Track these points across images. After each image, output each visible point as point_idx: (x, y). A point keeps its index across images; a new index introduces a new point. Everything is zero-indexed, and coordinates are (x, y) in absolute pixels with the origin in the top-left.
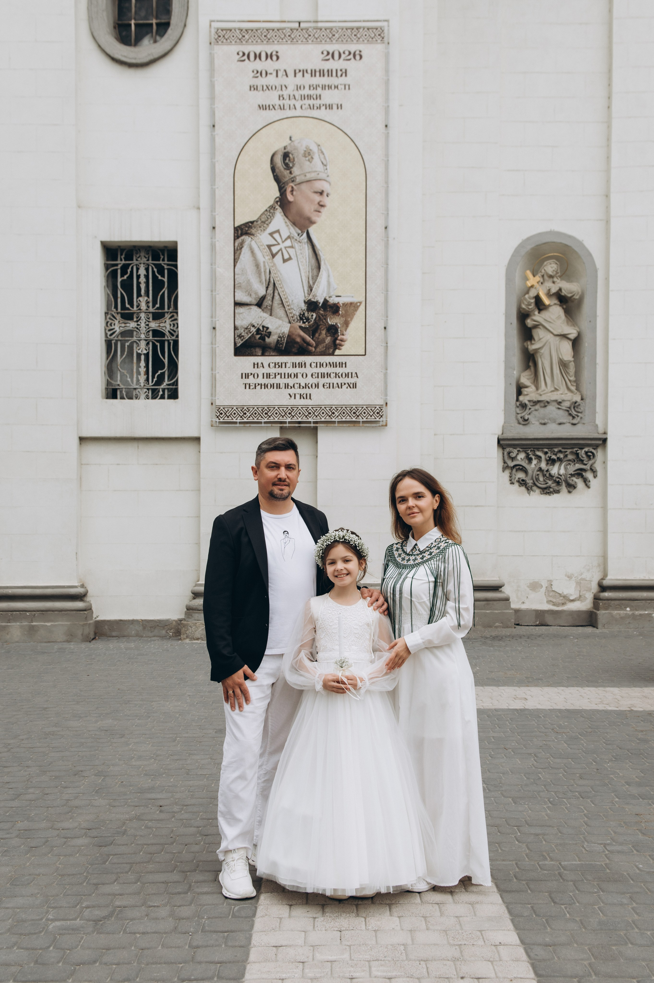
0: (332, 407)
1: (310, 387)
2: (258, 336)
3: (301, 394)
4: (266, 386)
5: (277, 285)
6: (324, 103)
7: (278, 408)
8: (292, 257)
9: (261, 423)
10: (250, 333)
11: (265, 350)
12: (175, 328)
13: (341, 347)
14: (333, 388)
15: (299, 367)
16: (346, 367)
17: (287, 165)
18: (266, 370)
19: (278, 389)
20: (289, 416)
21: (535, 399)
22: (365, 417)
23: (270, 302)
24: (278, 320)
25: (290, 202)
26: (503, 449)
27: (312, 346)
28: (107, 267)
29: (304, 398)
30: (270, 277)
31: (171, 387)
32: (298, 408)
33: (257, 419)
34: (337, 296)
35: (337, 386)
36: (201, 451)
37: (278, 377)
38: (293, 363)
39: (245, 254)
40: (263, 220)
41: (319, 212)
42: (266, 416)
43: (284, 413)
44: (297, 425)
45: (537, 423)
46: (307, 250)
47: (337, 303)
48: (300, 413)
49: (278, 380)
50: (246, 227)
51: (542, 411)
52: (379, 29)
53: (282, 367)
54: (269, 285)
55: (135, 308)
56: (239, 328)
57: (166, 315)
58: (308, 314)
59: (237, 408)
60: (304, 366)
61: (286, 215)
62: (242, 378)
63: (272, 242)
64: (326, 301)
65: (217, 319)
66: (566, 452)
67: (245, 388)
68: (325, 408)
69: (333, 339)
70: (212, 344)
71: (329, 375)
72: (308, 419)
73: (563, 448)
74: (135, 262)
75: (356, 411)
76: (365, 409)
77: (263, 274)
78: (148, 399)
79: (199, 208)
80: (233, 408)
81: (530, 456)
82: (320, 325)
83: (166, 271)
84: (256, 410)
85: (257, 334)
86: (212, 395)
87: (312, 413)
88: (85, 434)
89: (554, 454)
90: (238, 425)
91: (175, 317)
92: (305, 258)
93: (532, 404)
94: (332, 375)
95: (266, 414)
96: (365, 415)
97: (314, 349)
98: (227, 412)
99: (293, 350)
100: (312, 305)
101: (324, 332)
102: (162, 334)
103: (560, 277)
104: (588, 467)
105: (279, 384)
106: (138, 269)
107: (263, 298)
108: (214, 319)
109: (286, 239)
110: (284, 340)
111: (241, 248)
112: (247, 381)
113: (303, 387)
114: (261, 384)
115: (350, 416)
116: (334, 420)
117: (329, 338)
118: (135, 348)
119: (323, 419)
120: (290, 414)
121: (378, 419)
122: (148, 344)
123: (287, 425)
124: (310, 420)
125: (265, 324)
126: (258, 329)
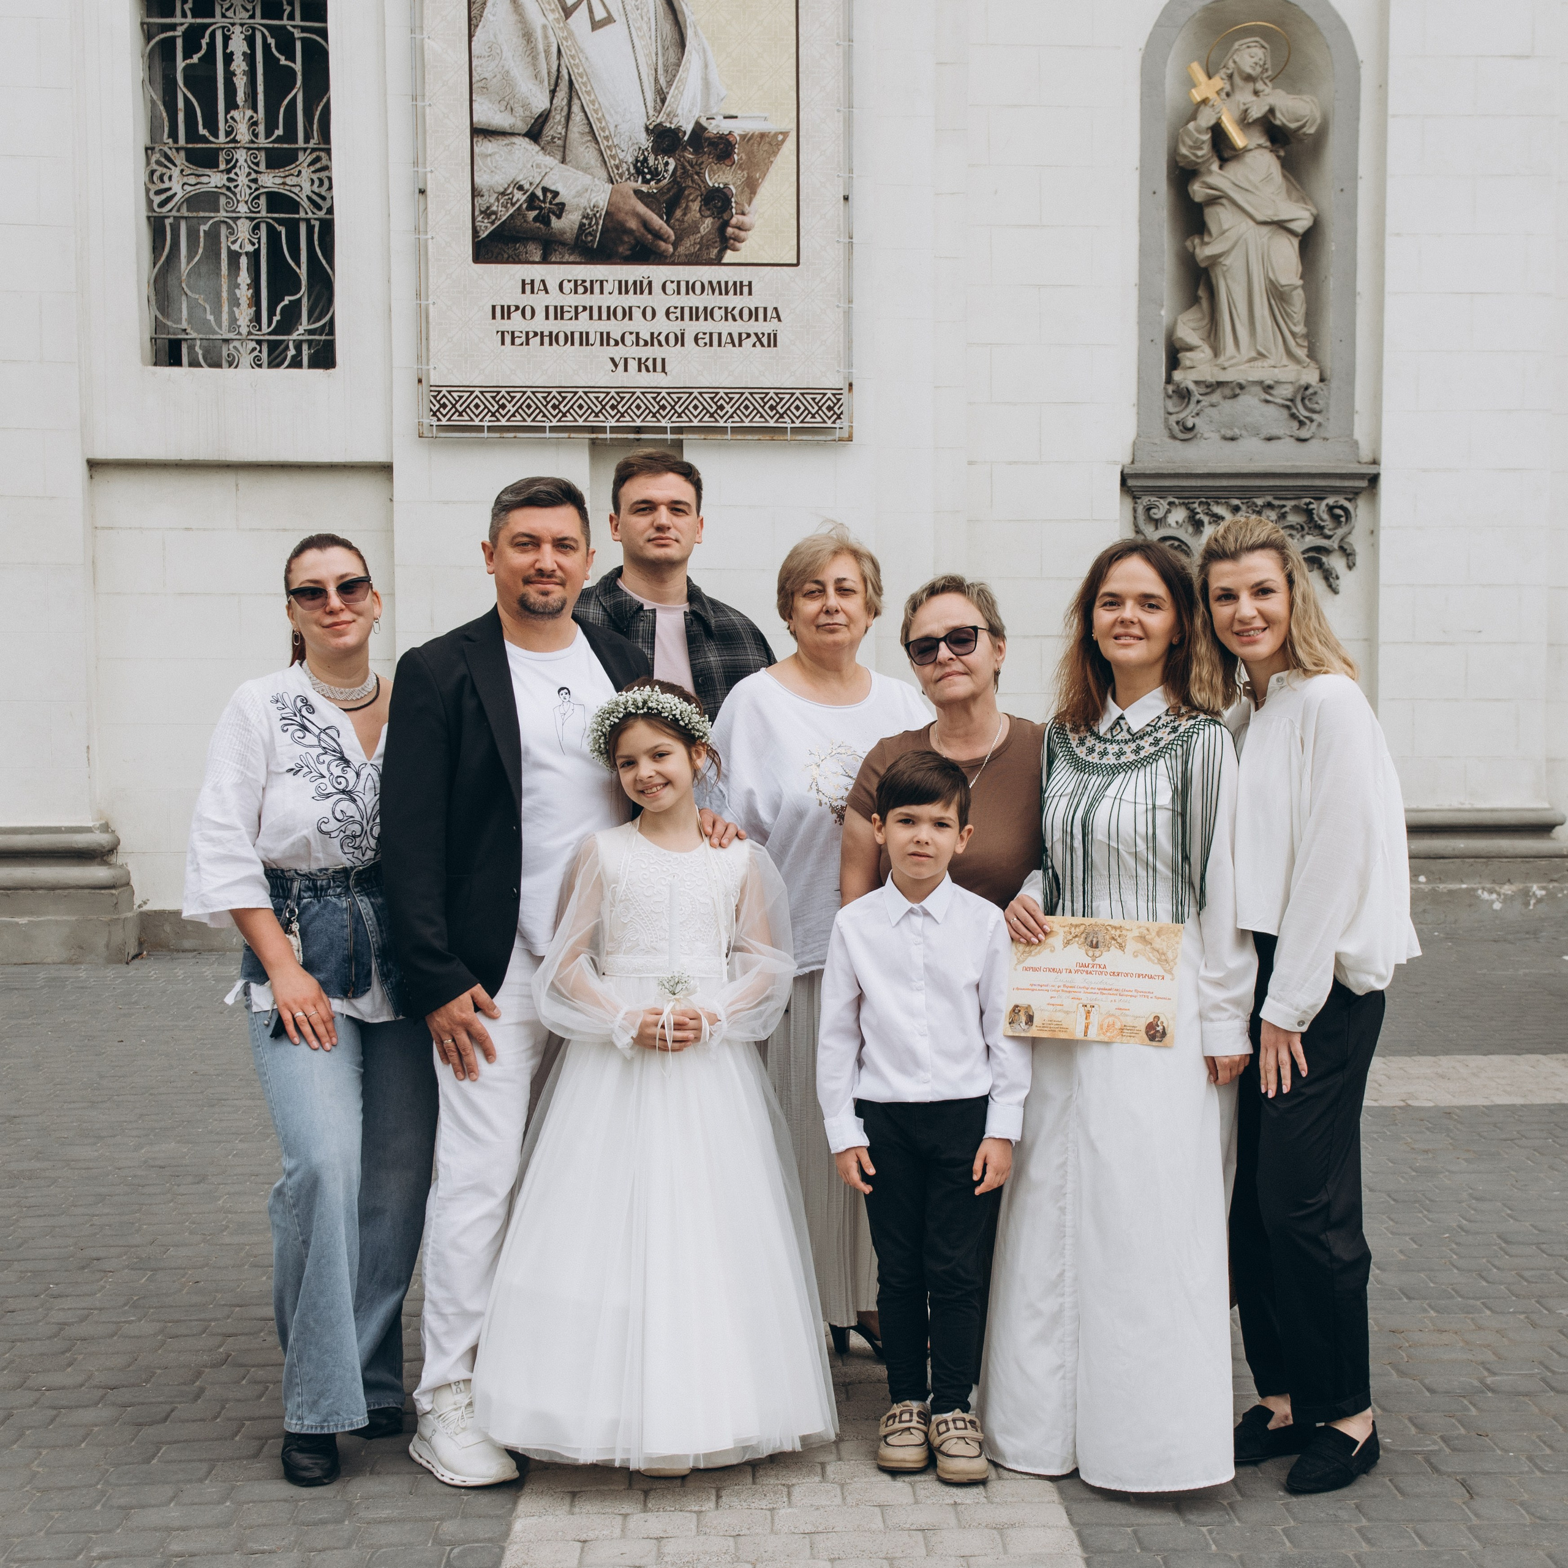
0: (717, 393)
1: (663, 342)
2: (533, 214)
3: (640, 359)
4: (553, 338)
5: (577, 86)
7: (585, 393)
8: (615, 15)
9: (542, 429)
10: (513, 205)
11: (551, 249)
12: (323, 190)
13: (738, 245)
14: (720, 345)
15: (635, 293)
16: (750, 293)
18: (555, 299)
19: (584, 347)
20: (613, 413)
21: (1210, 379)
22: (797, 418)
23: (560, 129)
24: (580, 173)
26: (1135, 498)
27: (665, 241)
28: (148, 32)
29: (648, 370)
30: (559, 65)
31: (317, 337)
32: (634, 393)
33: (533, 420)
34: (725, 118)
35: (729, 340)
36: (395, 499)
37: (584, 316)
38: (620, 282)
39: (497, 8)
42: (554, 413)
43: (600, 407)
44: (632, 436)
45: (1216, 437)
47: (726, 133)
48: (638, 407)
49: (583, 324)
51: (1228, 407)
53: (592, 292)
54: (557, 84)
55: (222, 137)
56: (486, 194)
57: (301, 156)
58: (656, 159)
59: (482, 393)
60: (647, 291)
62: (494, 317)
64: (699, 129)
65: (428, 169)
66: (1284, 506)
67: (503, 343)
68: (700, 393)
70: (417, 230)
71: (709, 313)
72: (659, 421)
73: (1275, 498)
74: (221, 21)
75: (778, 404)
76: (797, 398)
77: (543, 54)
78: (260, 366)
80: (472, 392)
81: (1198, 517)
82: (685, 188)
83: (299, 47)
84: (529, 397)
85: (531, 207)
86: (419, 358)
87: (669, 408)
88: (101, 453)
89: (1254, 511)
90: (486, 434)
91: (324, 162)
92: (645, 19)
93: (1203, 390)
94: (718, 314)
95: (554, 407)
96: (797, 414)
97: (671, 250)
98: (457, 402)
99: (621, 249)
100: (665, 139)
101: (695, 206)
102: (293, 205)
103: (1272, 79)
104: (1334, 543)
105: (587, 333)
106: (227, 39)
107: (543, 118)
108: (421, 170)
110: (597, 224)
112: (507, 325)
113: (646, 343)
114: (542, 333)
115: (762, 416)
116: (721, 424)
117: (708, 221)
118: (223, 239)
119: (695, 423)
120: (613, 407)
121: (829, 424)
122: (256, 228)
123: (608, 436)
124: (664, 423)
125: (548, 183)
126: (533, 196)
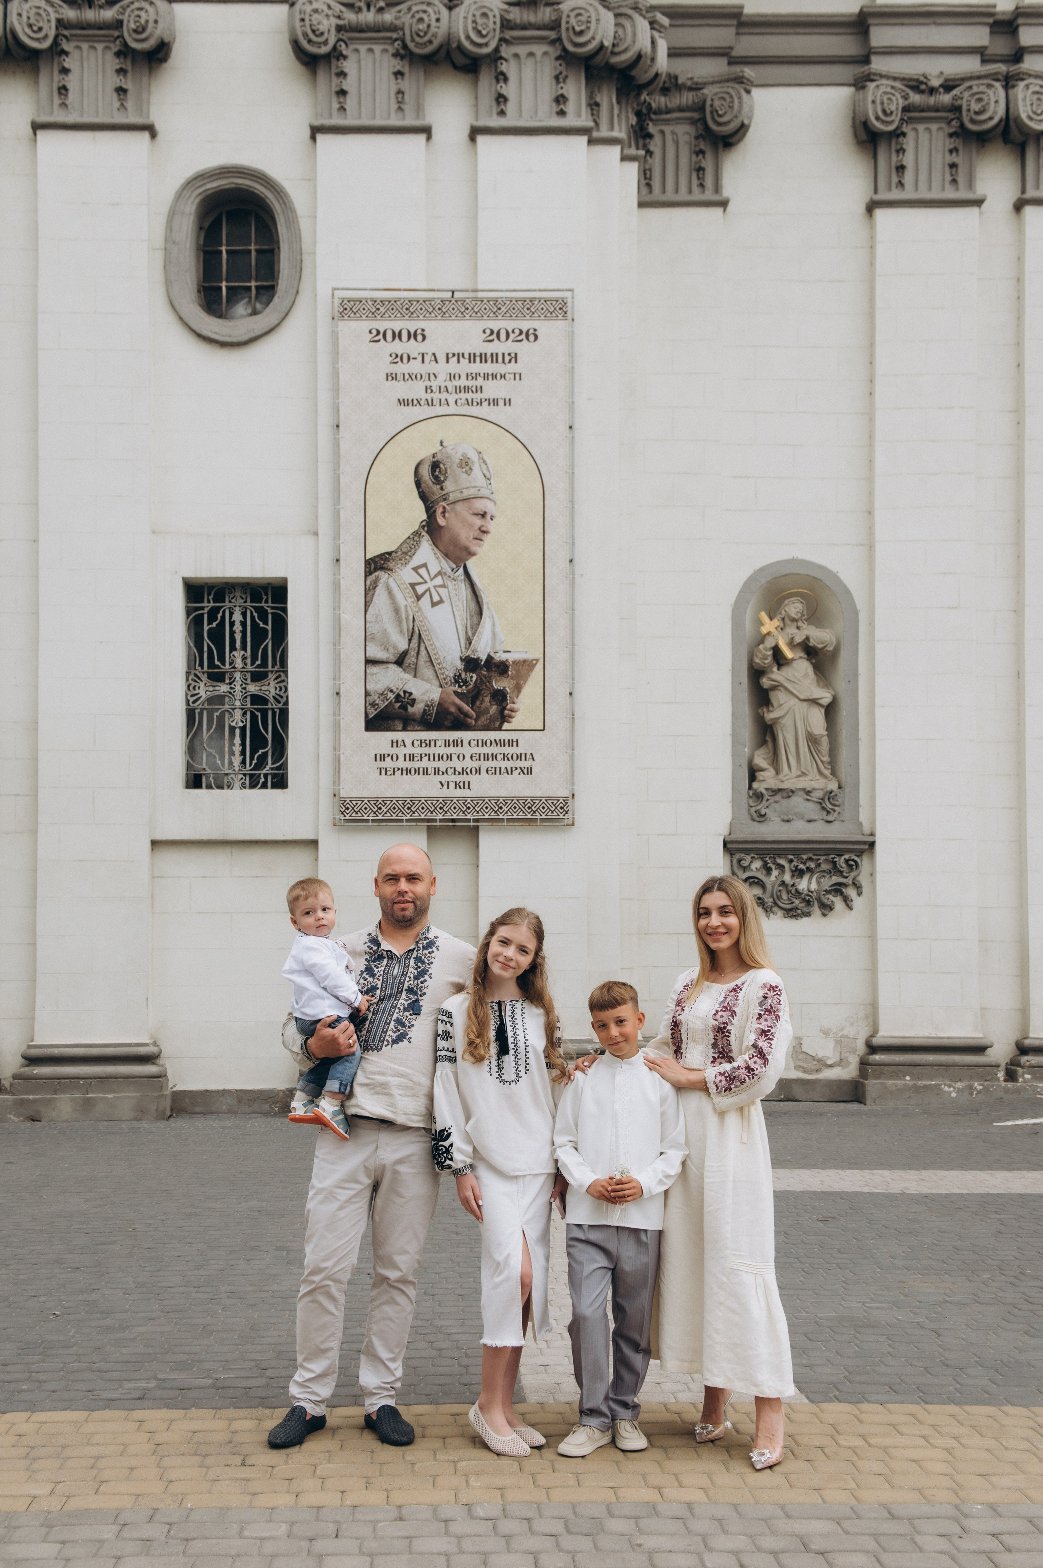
0: (498, 800)
1: (469, 773)
2: (398, 705)
3: (456, 782)
4: (408, 771)
5: (423, 637)
6: (487, 397)
7: (426, 801)
8: (444, 599)
9: (401, 821)
10: (387, 700)
11: (408, 723)
12: (282, 693)
13: (510, 720)
14: (500, 773)
15: (454, 746)
16: (517, 746)
17: (436, 478)
18: (409, 750)
19: (425, 775)
20: (441, 811)
21: (774, 787)
22: (544, 813)
23: (414, 659)
24: (424, 683)
25: (441, 527)
26: (732, 855)
27: (471, 718)
28: (189, 612)
29: (460, 788)
30: (414, 626)
31: (277, 772)
32: (452, 801)
33: (396, 816)
35: (506, 771)
36: (319, 859)
37: (425, 759)
38: (445, 741)
39: (380, 596)
40: (404, 550)
41: (481, 540)
42: (408, 812)
43: (433, 808)
44: (451, 824)
45: (778, 820)
46: (464, 590)
47: (504, 660)
48: (455, 808)
49: (425, 763)
50: (382, 559)
51: (784, 803)
52: (560, 301)
53: (430, 746)
54: (412, 636)
55: (227, 666)
56: (373, 695)
57: (270, 675)
58: (466, 674)
59: (368, 800)
60: (460, 745)
61: (435, 544)
62: (376, 760)
63: (417, 579)
64: (490, 658)
65: (342, 681)
66: (819, 859)
67: (381, 774)
68: (489, 800)
69: (500, 708)
70: (334, 714)
71: (494, 757)
72: (466, 815)
73: (814, 855)
74: (227, 604)
75: (532, 806)
76: (543, 803)
77: (404, 620)
78: (245, 788)
79: (316, 534)
80: (363, 801)
81: (768, 865)
82: (482, 690)
83: (270, 616)
84: (394, 803)
85: (397, 701)
86: (334, 784)
87: (472, 808)
88: (159, 837)
89: (801, 863)
90: (369, 824)
91: (283, 677)
92: (461, 601)
94: (500, 757)
95: (409, 808)
96: (543, 811)
97: (474, 722)
98: (355, 806)
99: (446, 723)
100: (471, 664)
101: (487, 699)
102: (265, 701)
103: (806, 620)
104: (849, 881)
105: (427, 768)
106: (231, 614)
107: (405, 654)
108: (337, 681)
109: (436, 576)
110: (433, 709)
111: (375, 588)
112: (383, 765)
113: (459, 773)
114: (402, 769)
115: (523, 812)
116: (501, 817)
117: (494, 707)
118: (226, 720)
119: (487, 816)
120: (441, 808)
121: (561, 816)
122: (244, 714)
123: (438, 824)
124: (469, 817)
125: (407, 688)
126: (398, 696)
